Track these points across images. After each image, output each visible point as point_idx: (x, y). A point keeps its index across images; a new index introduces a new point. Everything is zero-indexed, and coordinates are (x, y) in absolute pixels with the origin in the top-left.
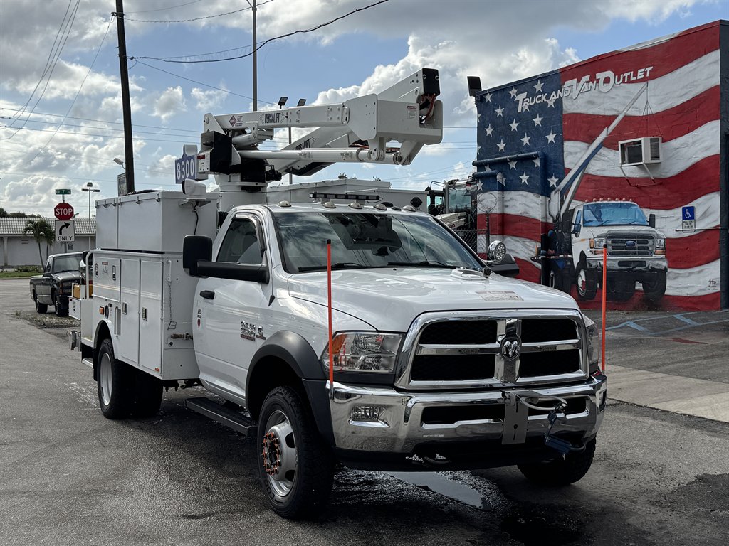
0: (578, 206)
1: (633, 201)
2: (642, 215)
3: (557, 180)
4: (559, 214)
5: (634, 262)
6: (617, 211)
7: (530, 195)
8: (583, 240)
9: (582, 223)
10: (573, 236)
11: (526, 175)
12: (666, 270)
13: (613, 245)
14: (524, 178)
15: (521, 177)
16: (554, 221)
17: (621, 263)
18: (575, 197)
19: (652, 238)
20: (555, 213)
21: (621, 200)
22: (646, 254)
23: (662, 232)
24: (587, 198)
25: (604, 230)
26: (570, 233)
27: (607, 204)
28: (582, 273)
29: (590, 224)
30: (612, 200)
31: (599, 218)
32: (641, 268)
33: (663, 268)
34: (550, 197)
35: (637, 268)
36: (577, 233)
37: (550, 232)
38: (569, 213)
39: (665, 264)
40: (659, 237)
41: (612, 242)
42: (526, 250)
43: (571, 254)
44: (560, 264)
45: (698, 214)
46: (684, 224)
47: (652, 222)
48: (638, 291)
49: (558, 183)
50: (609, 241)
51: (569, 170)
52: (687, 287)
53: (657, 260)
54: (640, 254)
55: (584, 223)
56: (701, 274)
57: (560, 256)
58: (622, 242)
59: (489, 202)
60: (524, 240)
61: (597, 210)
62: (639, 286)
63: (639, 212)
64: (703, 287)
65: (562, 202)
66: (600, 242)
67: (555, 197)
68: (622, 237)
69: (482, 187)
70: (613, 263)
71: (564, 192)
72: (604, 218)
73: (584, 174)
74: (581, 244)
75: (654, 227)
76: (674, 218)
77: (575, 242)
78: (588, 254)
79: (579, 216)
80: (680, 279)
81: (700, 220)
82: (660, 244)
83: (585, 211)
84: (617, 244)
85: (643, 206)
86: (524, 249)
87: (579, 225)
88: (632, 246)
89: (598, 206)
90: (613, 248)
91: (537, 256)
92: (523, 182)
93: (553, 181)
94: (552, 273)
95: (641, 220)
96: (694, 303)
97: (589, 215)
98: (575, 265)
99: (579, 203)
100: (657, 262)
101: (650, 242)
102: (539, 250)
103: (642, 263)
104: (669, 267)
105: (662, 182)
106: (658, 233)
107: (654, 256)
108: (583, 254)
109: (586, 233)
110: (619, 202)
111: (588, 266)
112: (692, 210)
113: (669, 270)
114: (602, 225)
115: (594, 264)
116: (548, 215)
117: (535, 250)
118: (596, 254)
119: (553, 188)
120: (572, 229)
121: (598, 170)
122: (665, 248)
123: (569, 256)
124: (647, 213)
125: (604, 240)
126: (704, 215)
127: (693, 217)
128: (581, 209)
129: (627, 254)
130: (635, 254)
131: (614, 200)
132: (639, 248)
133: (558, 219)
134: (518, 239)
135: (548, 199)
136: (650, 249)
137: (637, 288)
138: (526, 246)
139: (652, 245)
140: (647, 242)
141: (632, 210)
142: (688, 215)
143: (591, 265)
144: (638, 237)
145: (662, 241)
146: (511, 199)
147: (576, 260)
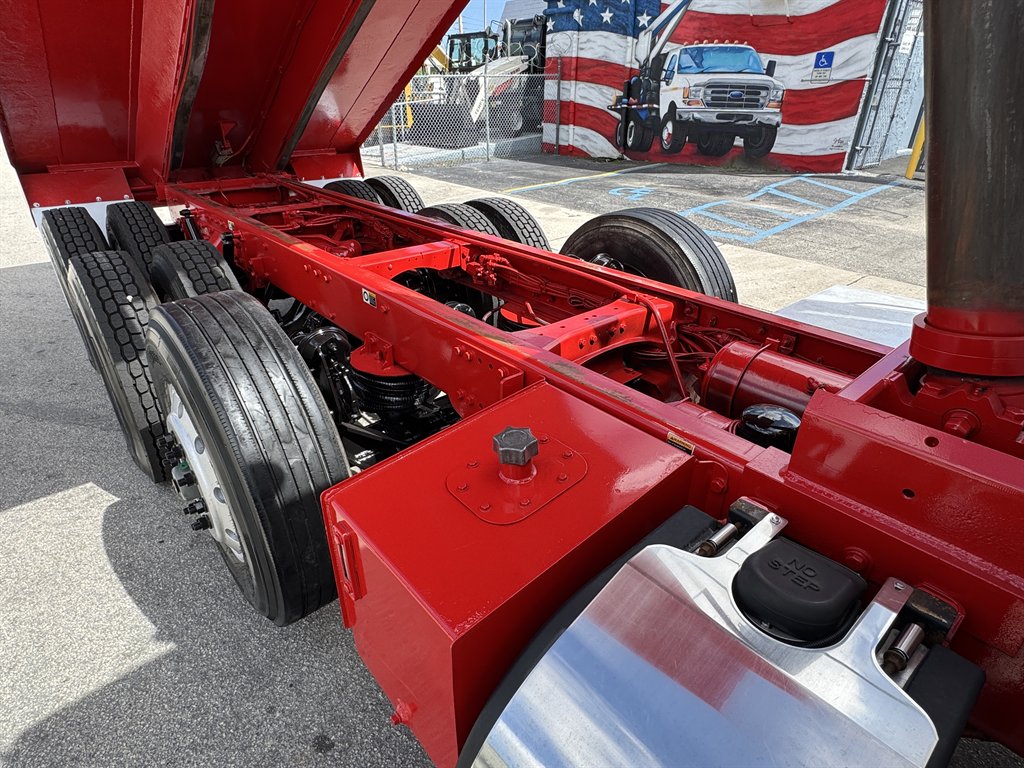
0: (674, 50)
1: (748, 44)
2: (758, 62)
3: (649, 18)
4: (647, 59)
5: (738, 115)
6: (724, 55)
7: (613, 36)
8: (676, 89)
9: (676, 69)
10: (663, 84)
11: (610, 12)
12: (778, 125)
13: (714, 95)
14: (607, 16)
15: (602, 14)
16: (641, 67)
17: (718, 117)
18: (672, 38)
19: (766, 88)
20: (642, 58)
21: (732, 42)
22: (757, 106)
23: (782, 81)
24: (685, 40)
25: (705, 78)
26: (659, 82)
27: (711, 48)
28: (670, 126)
29: (687, 71)
30: (719, 43)
31: (699, 65)
32: (746, 122)
33: (775, 124)
34: (637, 38)
35: (740, 122)
36: (668, 80)
37: (634, 79)
38: (661, 58)
39: (778, 119)
40: (776, 88)
41: (713, 92)
42: (603, 99)
43: (659, 104)
44: (643, 115)
45: (836, 61)
46: (815, 74)
47: (770, 69)
48: (736, 147)
49: (650, 22)
50: (709, 91)
51: (666, 6)
52: (802, 146)
53: (769, 114)
54: (746, 106)
55: (679, 69)
56: (826, 132)
57: (644, 106)
58: (726, 92)
59: (561, 44)
60: (600, 86)
61: (698, 56)
62: (739, 142)
63: (755, 58)
64: (824, 146)
65: (653, 44)
66: (696, 91)
67: (645, 39)
68: (727, 87)
69: (553, 26)
70: (710, 116)
71: (657, 32)
72: (706, 64)
73: (687, 11)
74: (672, 94)
75: (772, 75)
76: (801, 66)
77: (665, 91)
78: (680, 104)
79: (673, 61)
80: (795, 136)
81: (838, 68)
82: (776, 96)
83: (683, 56)
84: (719, 95)
85: (760, 50)
86: (600, 97)
87: (672, 71)
88: (738, 98)
89: (701, 50)
90: (713, 99)
91: (616, 105)
92: (604, 20)
93: (643, 20)
94: (632, 123)
95: (756, 67)
96: (809, 164)
97: (687, 60)
98: (662, 116)
99: (675, 46)
100: (768, 116)
101: (763, 93)
102: (619, 100)
103: (748, 117)
104: (783, 122)
105: (793, 21)
106: (776, 82)
107: (765, 110)
108: (673, 105)
109: (679, 80)
110: (730, 45)
111: (677, 117)
112: (830, 57)
113: (782, 126)
114: (702, 72)
115: (685, 116)
116: (634, 60)
117: (614, 98)
118: (689, 104)
119: (644, 28)
120: (663, 76)
121: (706, 6)
122: (782, 101)
123: (655, 106)
124: (765, 59)
125: (703, 89)
126: (846, 63)
127: (830, 65)
128: (677, 53)
129: (729, 106)
130: (740, 106)
131: (723, 43)
132: (747, 100)
133: (645, 65)
134: (593, 85)
135: (636, 41)
136: (762, 101)
137: (735, 143)
138: (602, 93)
139: (763, 97)
140: (759, 93)
141: (745, 55)
142: (823, 63)
143: (680, 117)
144: (748, 87)
145: (780, 93)
146: (589, 41)
147: (664, 110)
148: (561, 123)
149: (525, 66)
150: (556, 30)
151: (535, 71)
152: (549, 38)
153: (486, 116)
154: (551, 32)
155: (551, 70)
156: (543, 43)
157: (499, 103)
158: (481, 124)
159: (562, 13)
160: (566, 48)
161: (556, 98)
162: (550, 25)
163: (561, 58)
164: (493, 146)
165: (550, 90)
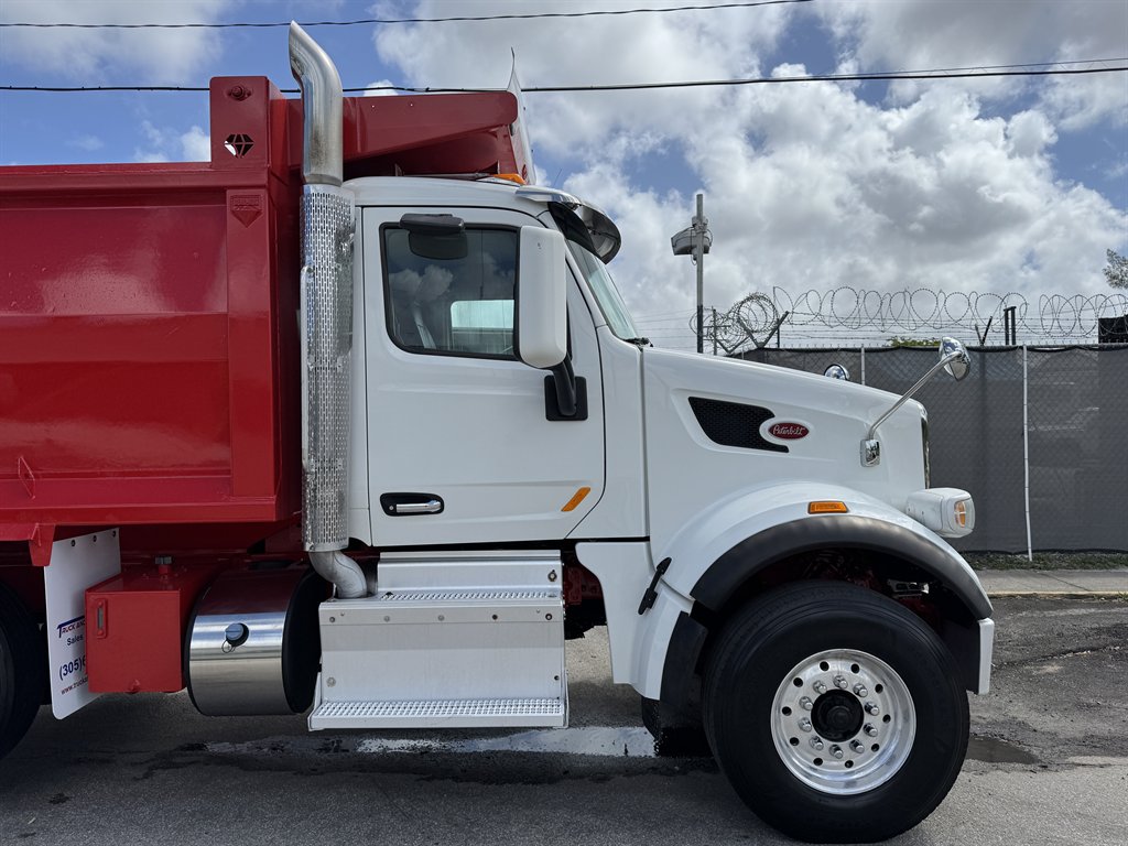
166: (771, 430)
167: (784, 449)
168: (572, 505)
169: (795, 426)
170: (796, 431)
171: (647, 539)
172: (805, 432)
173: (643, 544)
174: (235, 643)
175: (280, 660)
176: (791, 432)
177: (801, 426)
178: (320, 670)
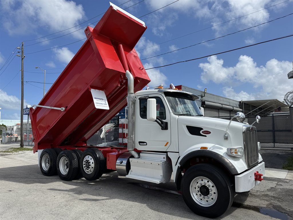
148: (123, 138)
149: (114, 126)
150: (121, 118)
151: (117, 127)
152: (120, 120)
153: (104, 137)
154: (120, 119)
155: (120, 127)
156: (118, 121)
157: (108, 134)
158: (103, 139)
159: (122, 115)
160: (124, 122)
161: (122, 132)
162: (120, 117)
163: (123, 124)
164: (106, 144)
165: (120, 131)
166: (202, 132)
167: (206, 136)
168: (166, 145)
169: (208, 131)
170: (208, 133)
171: (178, 152)
172: (210, 133)
173: (178, 153)
174: (121, 163)
175: (125, 167)
176: (207, 133)
177: (209, 131)
178: (130, 169)
